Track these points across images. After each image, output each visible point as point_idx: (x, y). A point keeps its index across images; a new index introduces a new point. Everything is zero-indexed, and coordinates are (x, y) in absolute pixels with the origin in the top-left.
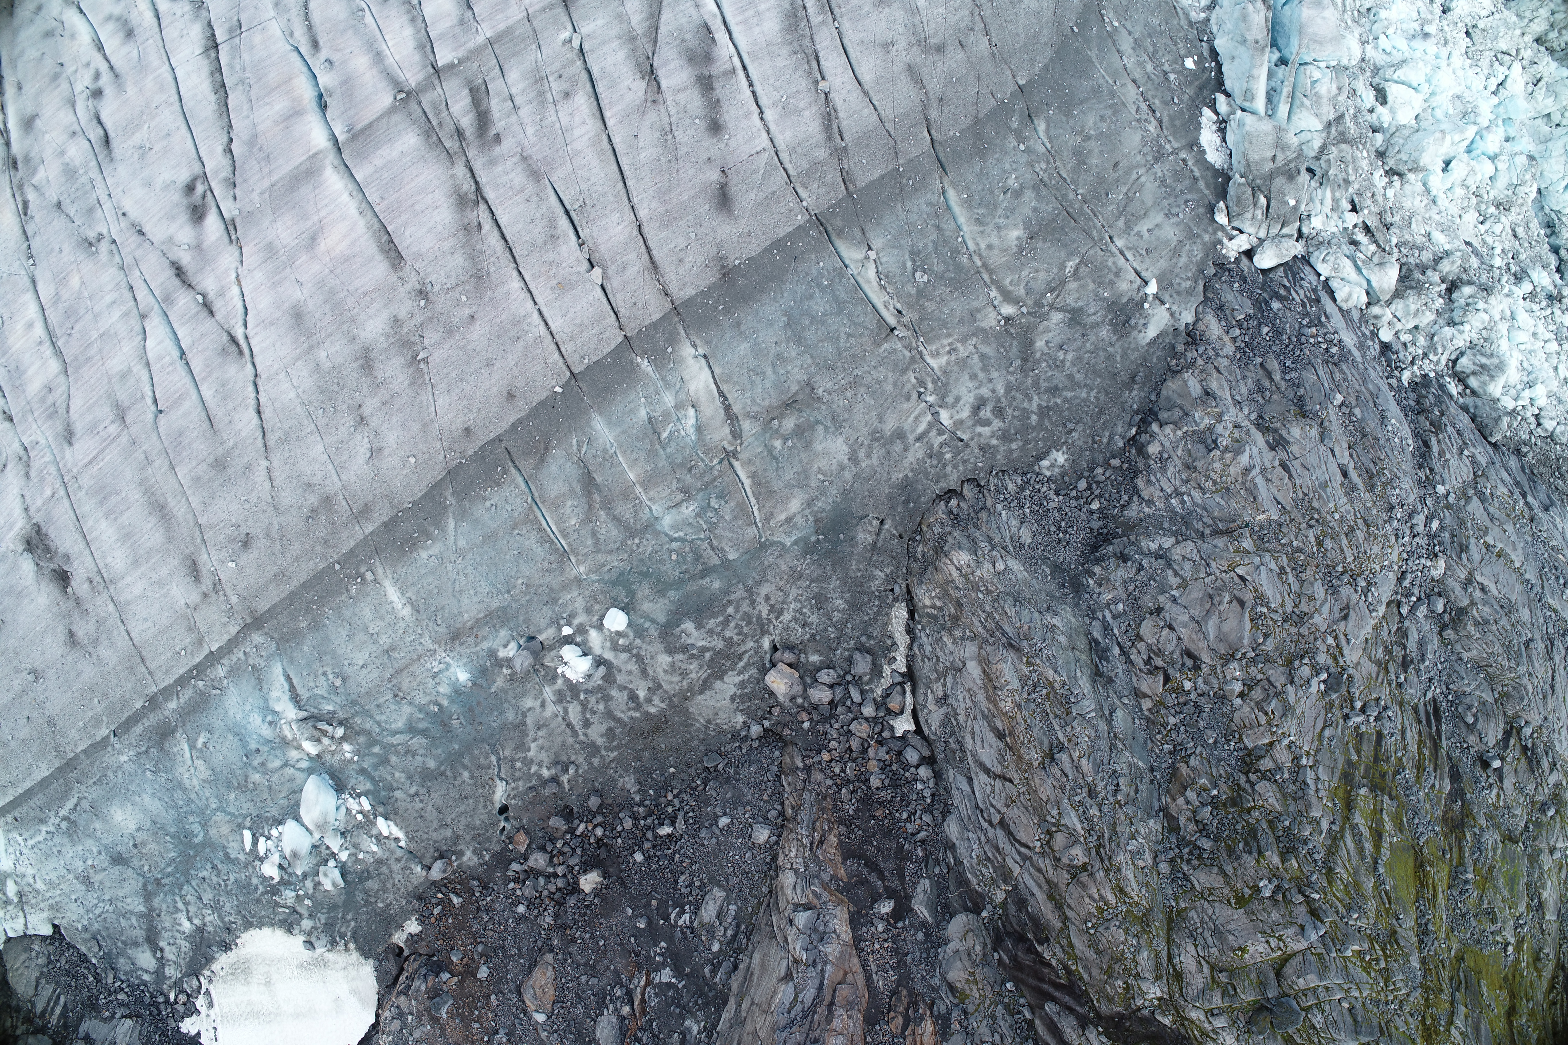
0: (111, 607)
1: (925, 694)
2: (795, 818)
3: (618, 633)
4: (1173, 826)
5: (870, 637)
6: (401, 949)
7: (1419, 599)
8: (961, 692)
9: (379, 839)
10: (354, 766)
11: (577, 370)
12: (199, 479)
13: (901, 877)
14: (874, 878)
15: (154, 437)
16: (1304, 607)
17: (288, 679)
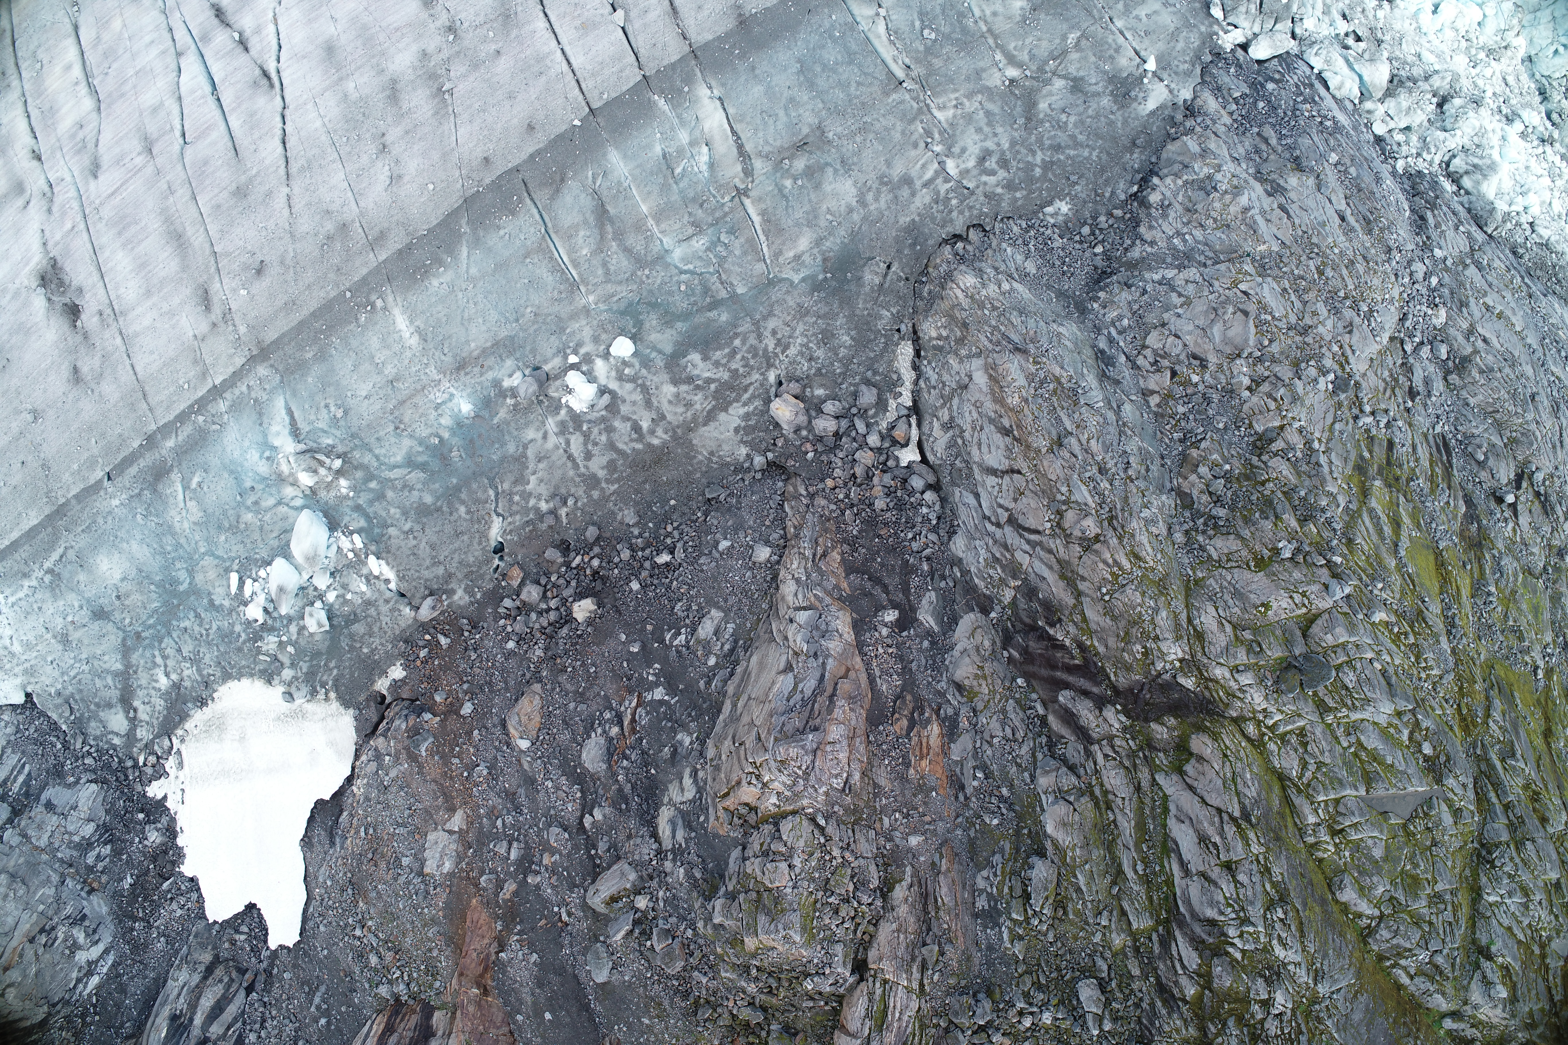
0: (119, 340)
1: (931, 423)
2: (797, 536)
3: (625, 363)
4: (1185, 500)
5: (875, 373)
6: (383, 697)
7: (1422, 343)
8: (967, 407)
9: (369, 578)
10: (349, 503)
11: (594, 106)
12: (219, 206)
13: (906, 590)
14: (878, 591)
15: (179, 167)
16: (1308, 321)
17: (290, 413)
